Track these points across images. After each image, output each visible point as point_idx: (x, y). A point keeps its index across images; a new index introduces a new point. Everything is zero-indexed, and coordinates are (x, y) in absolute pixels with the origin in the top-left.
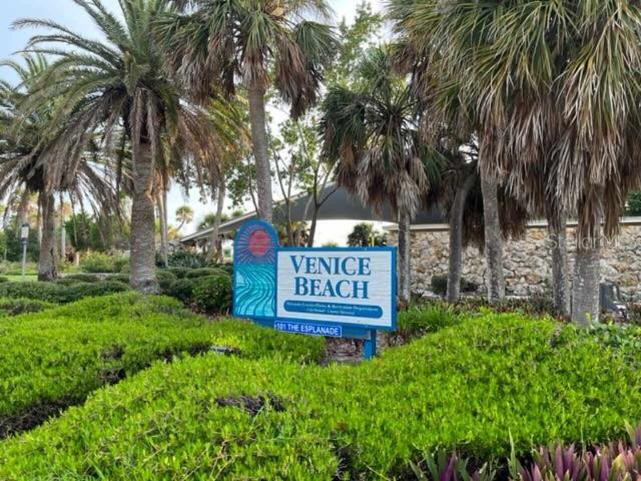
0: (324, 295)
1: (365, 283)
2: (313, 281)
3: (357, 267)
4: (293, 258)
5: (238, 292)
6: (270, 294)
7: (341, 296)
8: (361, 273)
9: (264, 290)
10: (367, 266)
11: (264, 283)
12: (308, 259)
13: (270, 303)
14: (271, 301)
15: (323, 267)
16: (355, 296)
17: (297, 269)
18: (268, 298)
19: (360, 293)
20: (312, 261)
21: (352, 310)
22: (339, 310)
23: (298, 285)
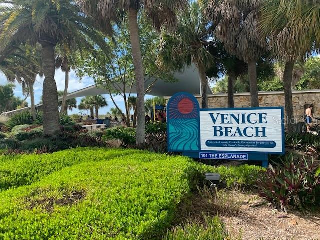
0: (235, 136)
1: (264, 129)
2: (227, 129)
3: (258, 118)
4: (212, 115)
5: (171, 136)
6: (195, 137)
7: (247, 136)
8: (261, 122)
9: (190, 134)
10: (265, 118)
11: (191, 130)
12: (223, 116)
13: (195, 142)
14: (196, 140)
15: (233, 120)
16: (257, 135)
17: (215, 121)
18: (194, 139)
19: (261, 134)
20: (225, 117)
21: (255, 145)
22: (246, 144)
23: (216, 131)
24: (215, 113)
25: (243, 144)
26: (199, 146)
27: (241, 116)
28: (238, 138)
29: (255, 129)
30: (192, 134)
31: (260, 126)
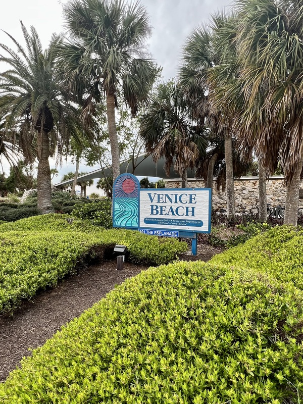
1: (193, 208)
2: (161, 207)
3: (188, 199)
4: (149, 194)
5: (115, 213)
6: (135, 214)
7: (179, 215)
8: (191, 202)
10: (194, 199)
11: (132, 208)
12: (159, 195)
13: (135, 219)
15: (167, 199)
16: (187, 215)
17: (152, 200)
18: (134, 216)
19: (190, 213)
20: (161, 196)
21: (185, 223)
22: (177, 223)
23: (152, 210)
24: (152, 192)
25: (175, 222)
26: (138, 223)
27: (174, 196)
28: (171, 217)
29: (185, 209)
30: (133, 211)
31: (190, 206)
